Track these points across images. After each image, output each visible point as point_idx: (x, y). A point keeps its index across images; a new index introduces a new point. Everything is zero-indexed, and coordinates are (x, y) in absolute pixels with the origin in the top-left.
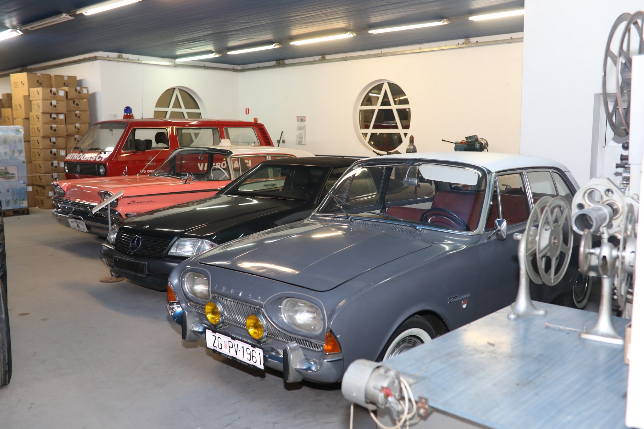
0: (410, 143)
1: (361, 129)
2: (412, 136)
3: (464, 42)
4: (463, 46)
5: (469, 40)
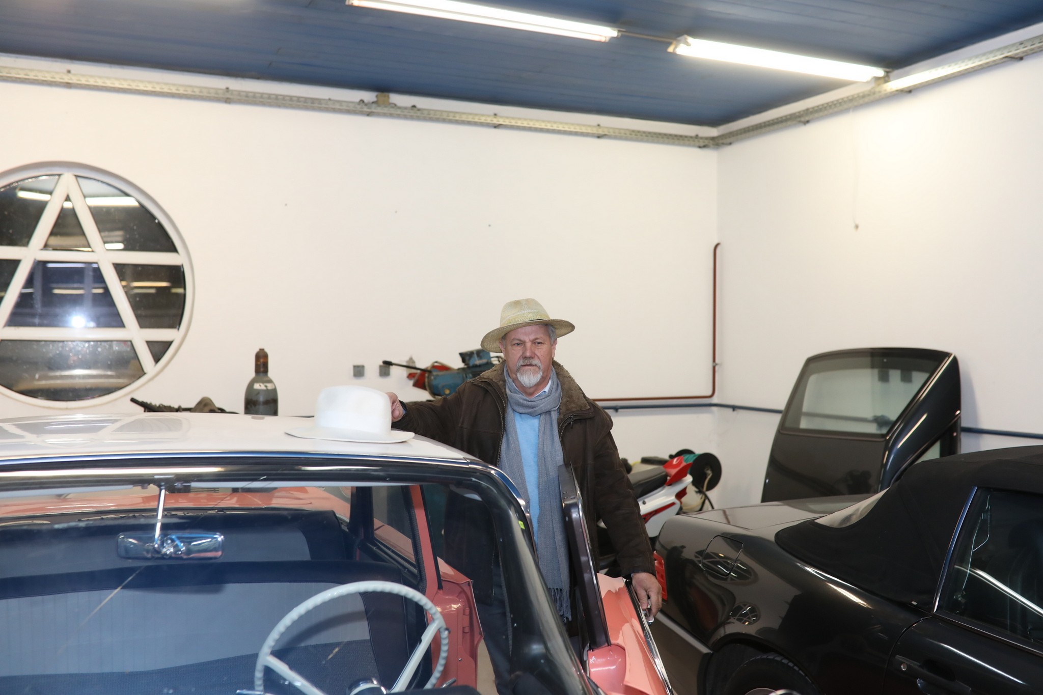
0: (257, 371)
2: (262, 350)
3: (375, 99)
4: (374, 109)
5: (388, 97)
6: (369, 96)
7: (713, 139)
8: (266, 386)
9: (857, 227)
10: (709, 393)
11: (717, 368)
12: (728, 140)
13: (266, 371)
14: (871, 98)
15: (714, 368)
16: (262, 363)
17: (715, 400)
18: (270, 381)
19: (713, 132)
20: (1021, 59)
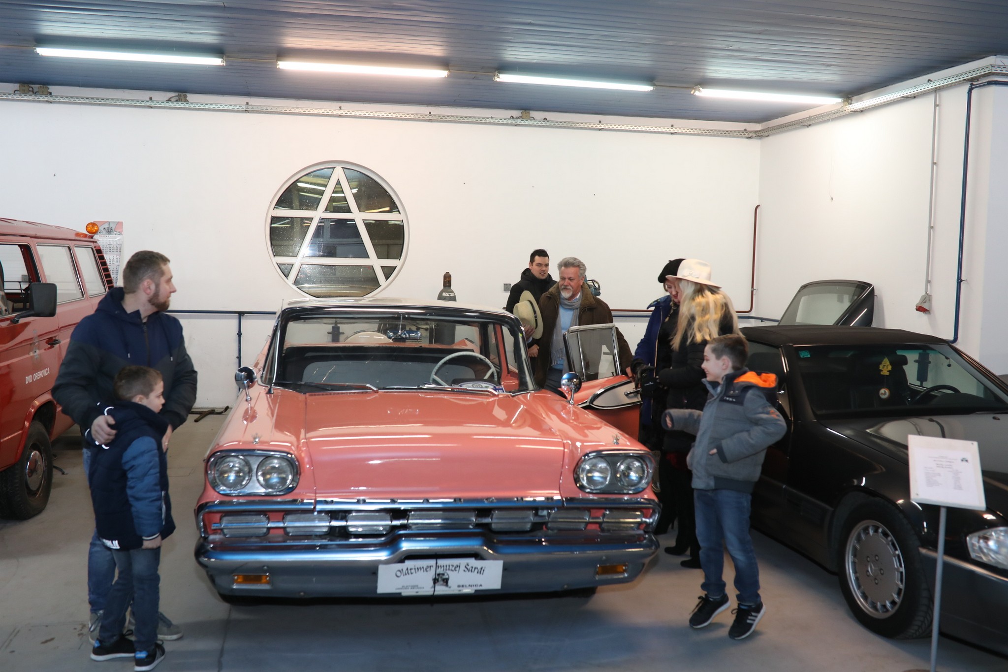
0: (445, 285)
1: (274, 256)
2: (448, 273)
3: (520, 115)
4: (519, 121)
5: (529, 113)
6: (516, 113)
7: (756, 132)
8: (450, 295)
9: (832, 199)
10: (748, 309)
11: (754, 291)
12: (766, 134)
13: (450, 286)
14: (839, 114)
15: (752, 292)
16: (447, 280)
17: (752, 314)
18: (452, 292)
19: (758, 127)
20: (915, 97)
